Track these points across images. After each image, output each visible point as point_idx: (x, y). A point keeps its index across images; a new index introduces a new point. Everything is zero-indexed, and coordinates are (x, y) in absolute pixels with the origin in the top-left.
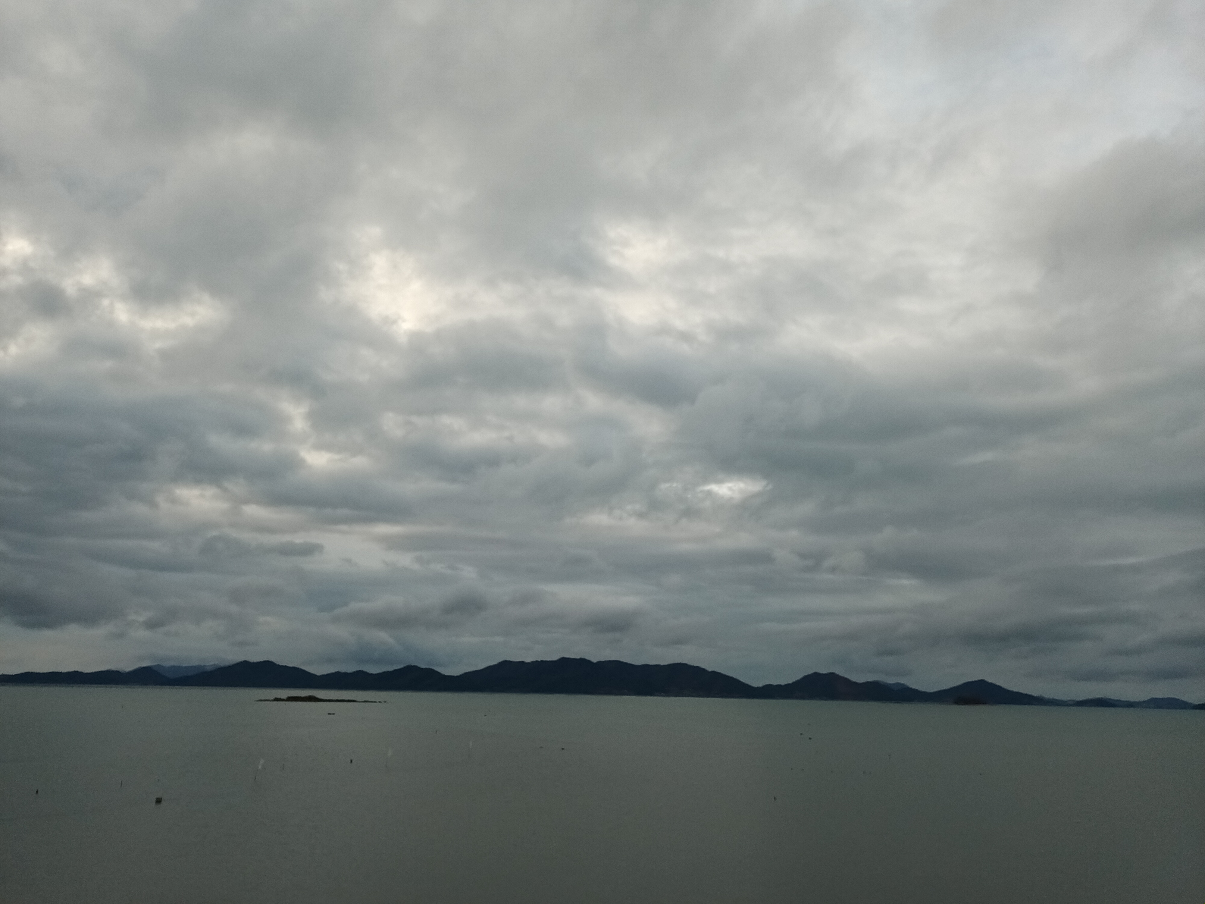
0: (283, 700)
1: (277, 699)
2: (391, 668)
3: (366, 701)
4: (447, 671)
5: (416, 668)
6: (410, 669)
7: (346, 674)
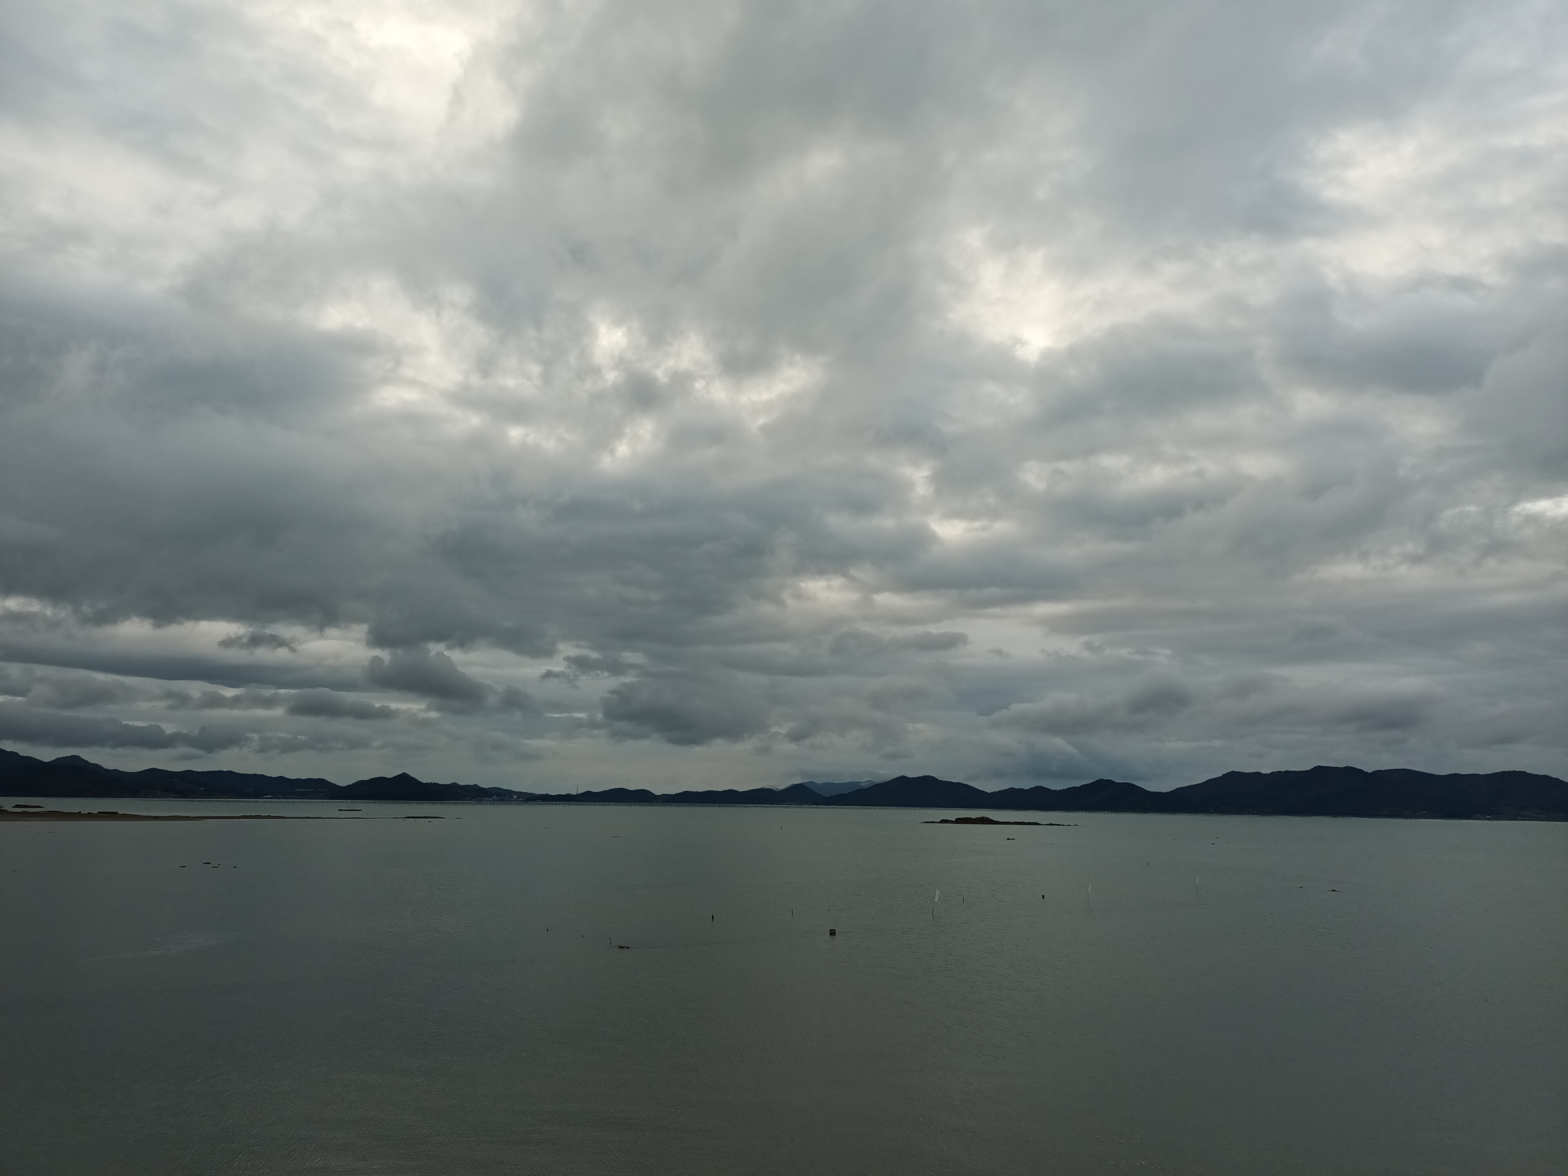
0: (952, 822)
1: (943, 821)
2: (1078, 784)
3: (1051, 824)
4: (1152, 787)
5: (1110, 782)
6: (1102, 785)
7: (1021, 791)
